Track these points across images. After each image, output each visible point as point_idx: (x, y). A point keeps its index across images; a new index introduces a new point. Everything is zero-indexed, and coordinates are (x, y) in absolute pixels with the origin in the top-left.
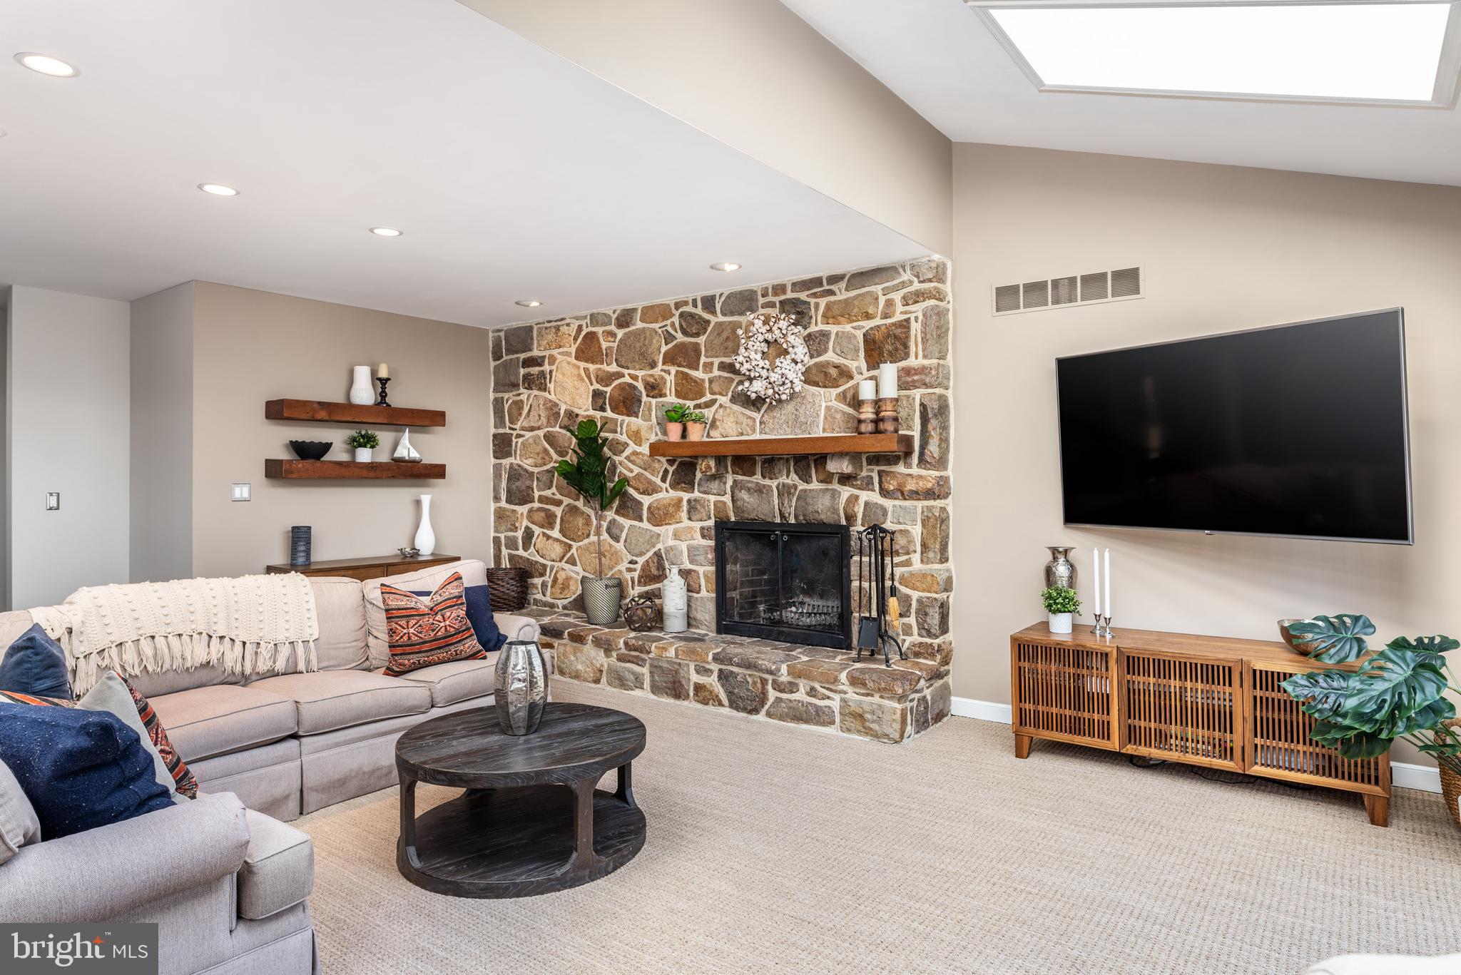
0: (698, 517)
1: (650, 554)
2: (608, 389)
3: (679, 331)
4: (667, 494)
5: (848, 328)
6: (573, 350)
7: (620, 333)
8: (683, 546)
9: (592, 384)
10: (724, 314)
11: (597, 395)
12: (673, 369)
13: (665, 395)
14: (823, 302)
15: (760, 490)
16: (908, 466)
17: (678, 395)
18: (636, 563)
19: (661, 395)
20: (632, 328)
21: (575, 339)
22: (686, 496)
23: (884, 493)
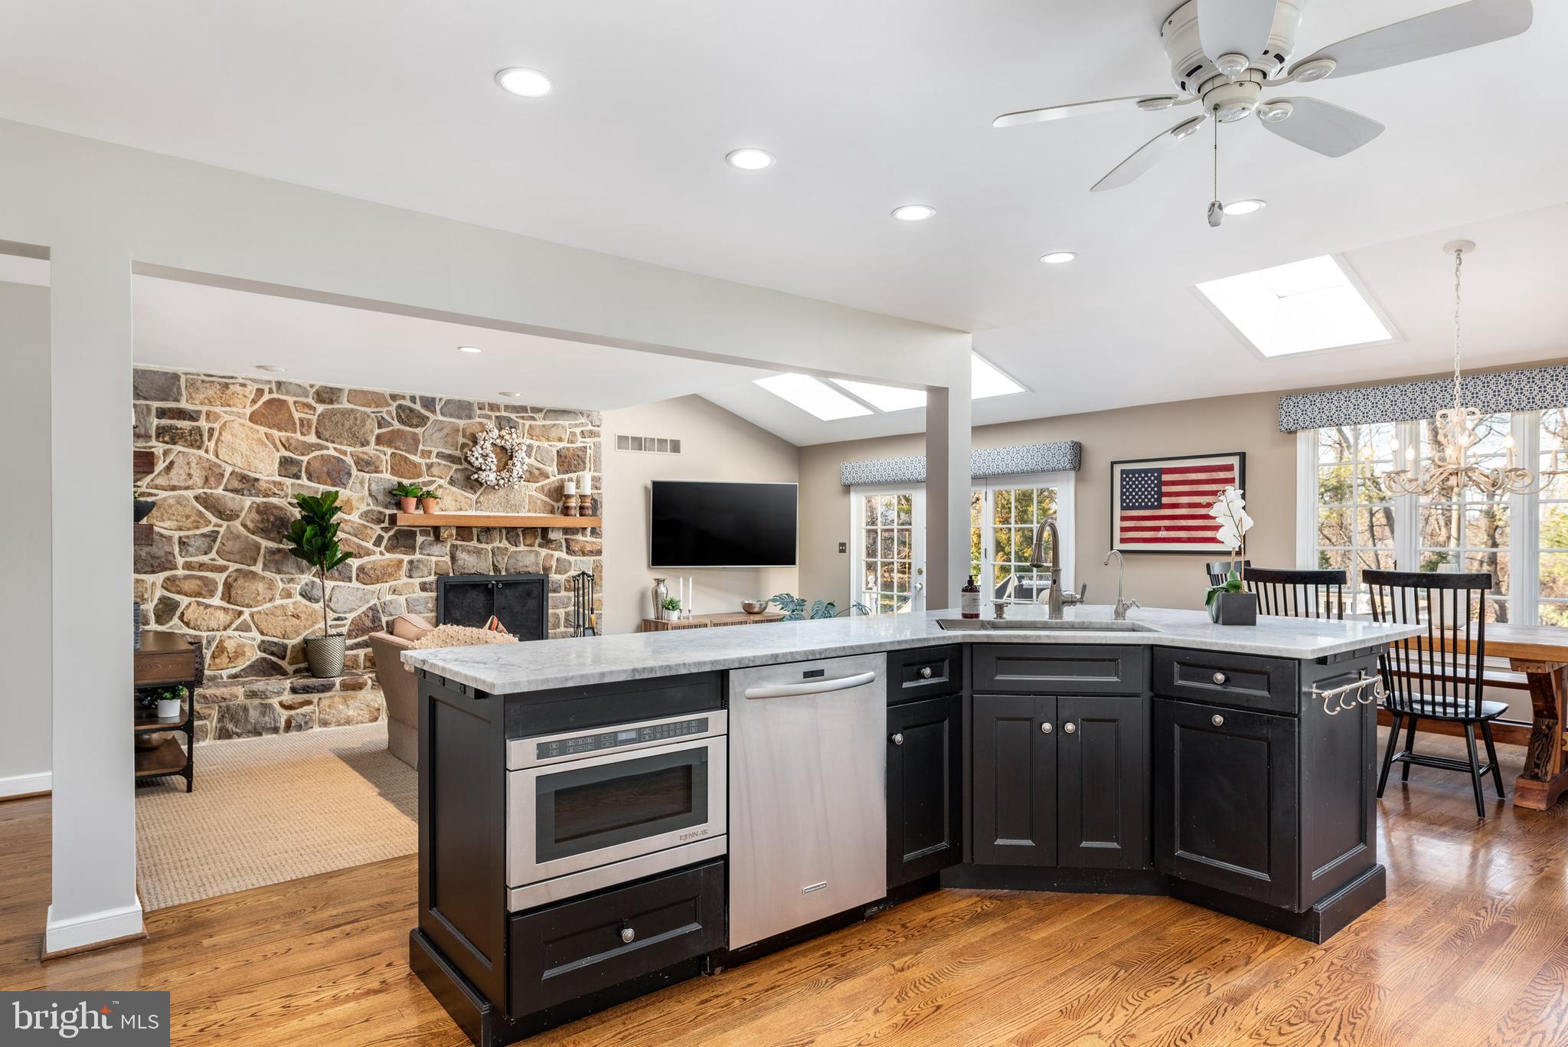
0: (420, 574)
1: (364, 608)
2: (305, 459)
3: (396, 419)
4: (380, 557)
5: (546, 444)
6: (248, 411)
7: (321, 408)
8: (402, 600)
9: (278, 450)
10: (442, 414)
11: (285, 462)
12: (389, 451)
13: (382, 472)
14: (528, 423)
15: (478, 552)
16: (584, 535)
17: (394, 472)
18: (346, 618)
19: (376, 472)
20: (336, 406)
21: (254, 401)
22: (407, 558)
23: (569, 551)
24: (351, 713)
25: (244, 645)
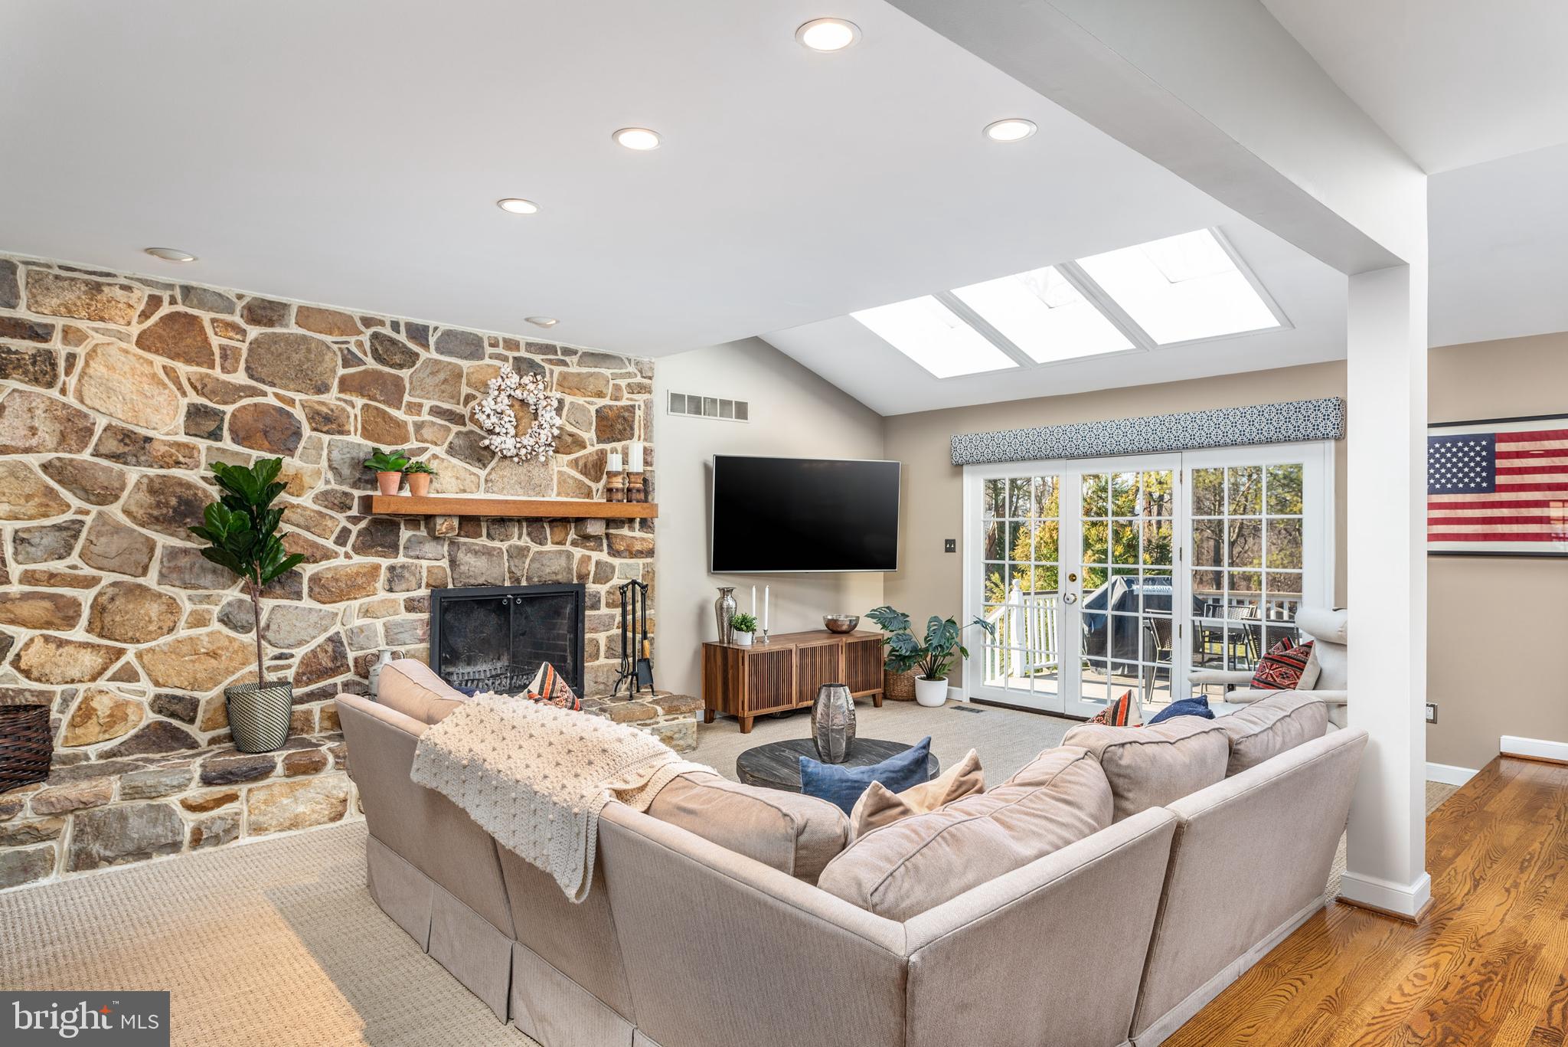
0: (404, 586)
1: (321, 639)
2: (229, 409)
3: (369, 355)
4: (346, 561)
5: (580, 400)
6: (135, 330)
7: (254, 332)
8: (379, 625)
9: (184, 394)
10: (438, 350)
11: (195, 414)
12: (360, 402)
13: (348, 433)
14: (557, 369)
16: (631, 528)
17: (366, 434)
18: (292, 656)
19: (341, 433)
20: (278, 330)
21: (145, 315)
22: (385, 563)
23: (614, 552)
24: (301, 809)
25: (127, 703)
